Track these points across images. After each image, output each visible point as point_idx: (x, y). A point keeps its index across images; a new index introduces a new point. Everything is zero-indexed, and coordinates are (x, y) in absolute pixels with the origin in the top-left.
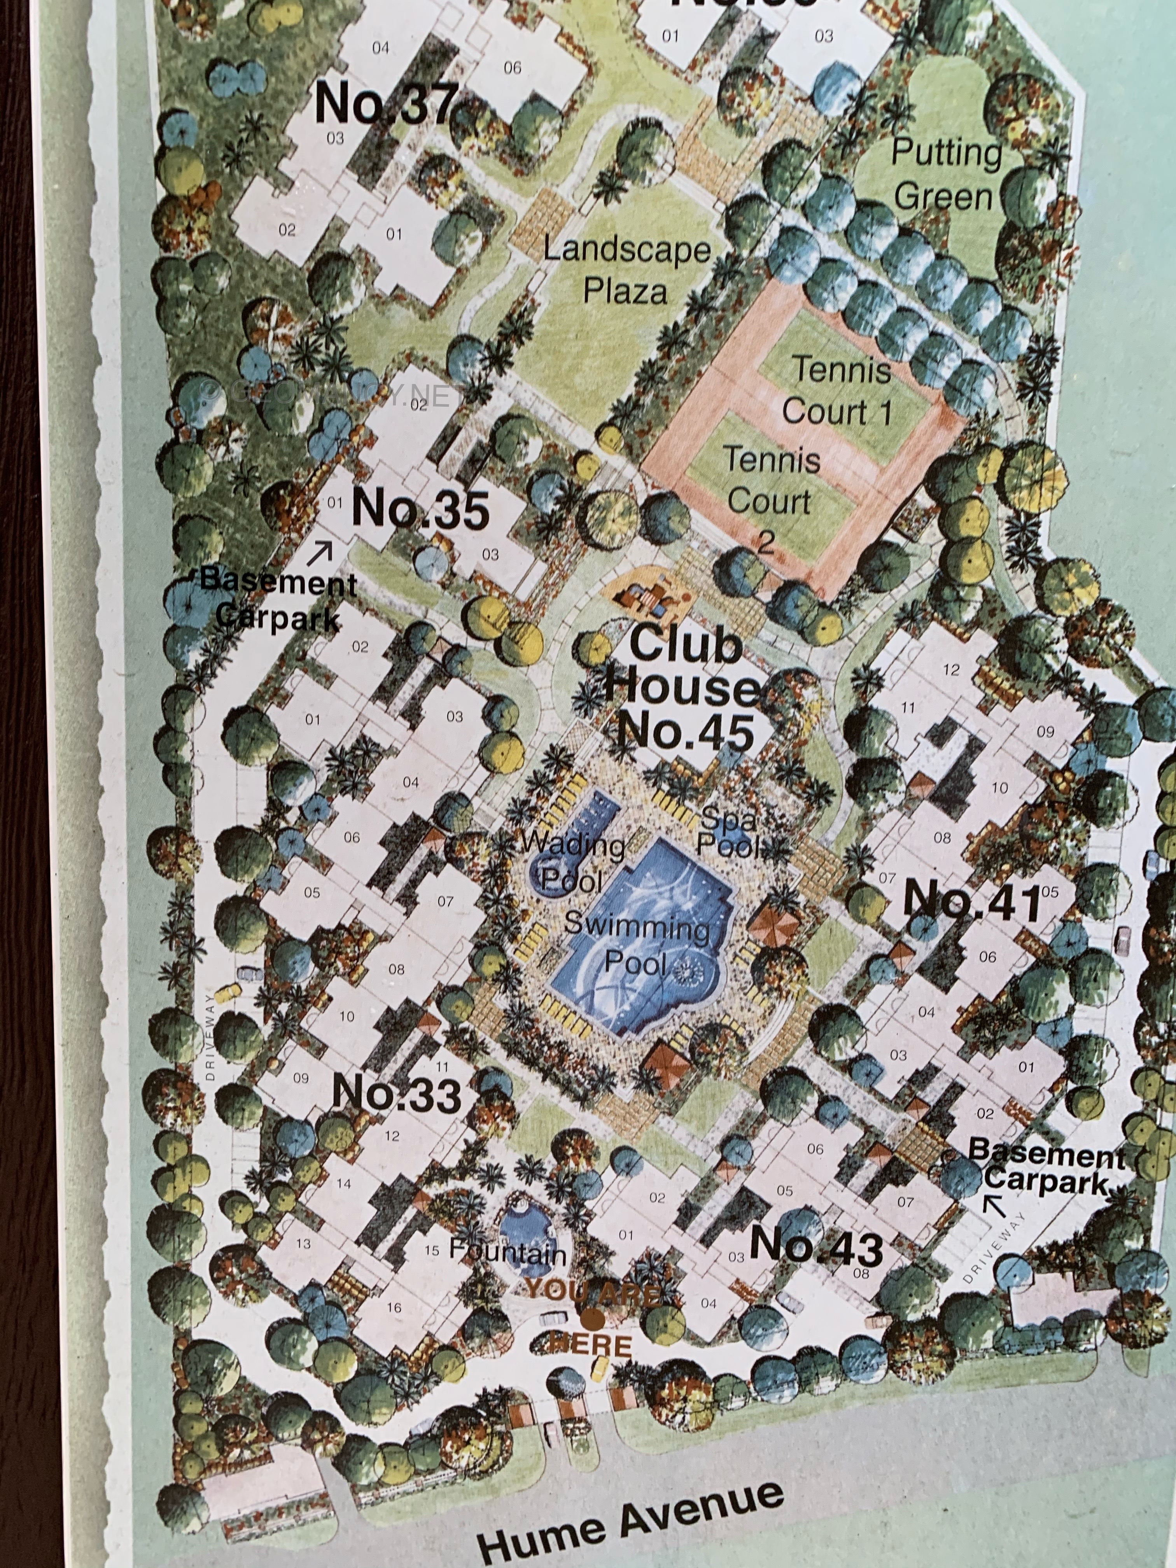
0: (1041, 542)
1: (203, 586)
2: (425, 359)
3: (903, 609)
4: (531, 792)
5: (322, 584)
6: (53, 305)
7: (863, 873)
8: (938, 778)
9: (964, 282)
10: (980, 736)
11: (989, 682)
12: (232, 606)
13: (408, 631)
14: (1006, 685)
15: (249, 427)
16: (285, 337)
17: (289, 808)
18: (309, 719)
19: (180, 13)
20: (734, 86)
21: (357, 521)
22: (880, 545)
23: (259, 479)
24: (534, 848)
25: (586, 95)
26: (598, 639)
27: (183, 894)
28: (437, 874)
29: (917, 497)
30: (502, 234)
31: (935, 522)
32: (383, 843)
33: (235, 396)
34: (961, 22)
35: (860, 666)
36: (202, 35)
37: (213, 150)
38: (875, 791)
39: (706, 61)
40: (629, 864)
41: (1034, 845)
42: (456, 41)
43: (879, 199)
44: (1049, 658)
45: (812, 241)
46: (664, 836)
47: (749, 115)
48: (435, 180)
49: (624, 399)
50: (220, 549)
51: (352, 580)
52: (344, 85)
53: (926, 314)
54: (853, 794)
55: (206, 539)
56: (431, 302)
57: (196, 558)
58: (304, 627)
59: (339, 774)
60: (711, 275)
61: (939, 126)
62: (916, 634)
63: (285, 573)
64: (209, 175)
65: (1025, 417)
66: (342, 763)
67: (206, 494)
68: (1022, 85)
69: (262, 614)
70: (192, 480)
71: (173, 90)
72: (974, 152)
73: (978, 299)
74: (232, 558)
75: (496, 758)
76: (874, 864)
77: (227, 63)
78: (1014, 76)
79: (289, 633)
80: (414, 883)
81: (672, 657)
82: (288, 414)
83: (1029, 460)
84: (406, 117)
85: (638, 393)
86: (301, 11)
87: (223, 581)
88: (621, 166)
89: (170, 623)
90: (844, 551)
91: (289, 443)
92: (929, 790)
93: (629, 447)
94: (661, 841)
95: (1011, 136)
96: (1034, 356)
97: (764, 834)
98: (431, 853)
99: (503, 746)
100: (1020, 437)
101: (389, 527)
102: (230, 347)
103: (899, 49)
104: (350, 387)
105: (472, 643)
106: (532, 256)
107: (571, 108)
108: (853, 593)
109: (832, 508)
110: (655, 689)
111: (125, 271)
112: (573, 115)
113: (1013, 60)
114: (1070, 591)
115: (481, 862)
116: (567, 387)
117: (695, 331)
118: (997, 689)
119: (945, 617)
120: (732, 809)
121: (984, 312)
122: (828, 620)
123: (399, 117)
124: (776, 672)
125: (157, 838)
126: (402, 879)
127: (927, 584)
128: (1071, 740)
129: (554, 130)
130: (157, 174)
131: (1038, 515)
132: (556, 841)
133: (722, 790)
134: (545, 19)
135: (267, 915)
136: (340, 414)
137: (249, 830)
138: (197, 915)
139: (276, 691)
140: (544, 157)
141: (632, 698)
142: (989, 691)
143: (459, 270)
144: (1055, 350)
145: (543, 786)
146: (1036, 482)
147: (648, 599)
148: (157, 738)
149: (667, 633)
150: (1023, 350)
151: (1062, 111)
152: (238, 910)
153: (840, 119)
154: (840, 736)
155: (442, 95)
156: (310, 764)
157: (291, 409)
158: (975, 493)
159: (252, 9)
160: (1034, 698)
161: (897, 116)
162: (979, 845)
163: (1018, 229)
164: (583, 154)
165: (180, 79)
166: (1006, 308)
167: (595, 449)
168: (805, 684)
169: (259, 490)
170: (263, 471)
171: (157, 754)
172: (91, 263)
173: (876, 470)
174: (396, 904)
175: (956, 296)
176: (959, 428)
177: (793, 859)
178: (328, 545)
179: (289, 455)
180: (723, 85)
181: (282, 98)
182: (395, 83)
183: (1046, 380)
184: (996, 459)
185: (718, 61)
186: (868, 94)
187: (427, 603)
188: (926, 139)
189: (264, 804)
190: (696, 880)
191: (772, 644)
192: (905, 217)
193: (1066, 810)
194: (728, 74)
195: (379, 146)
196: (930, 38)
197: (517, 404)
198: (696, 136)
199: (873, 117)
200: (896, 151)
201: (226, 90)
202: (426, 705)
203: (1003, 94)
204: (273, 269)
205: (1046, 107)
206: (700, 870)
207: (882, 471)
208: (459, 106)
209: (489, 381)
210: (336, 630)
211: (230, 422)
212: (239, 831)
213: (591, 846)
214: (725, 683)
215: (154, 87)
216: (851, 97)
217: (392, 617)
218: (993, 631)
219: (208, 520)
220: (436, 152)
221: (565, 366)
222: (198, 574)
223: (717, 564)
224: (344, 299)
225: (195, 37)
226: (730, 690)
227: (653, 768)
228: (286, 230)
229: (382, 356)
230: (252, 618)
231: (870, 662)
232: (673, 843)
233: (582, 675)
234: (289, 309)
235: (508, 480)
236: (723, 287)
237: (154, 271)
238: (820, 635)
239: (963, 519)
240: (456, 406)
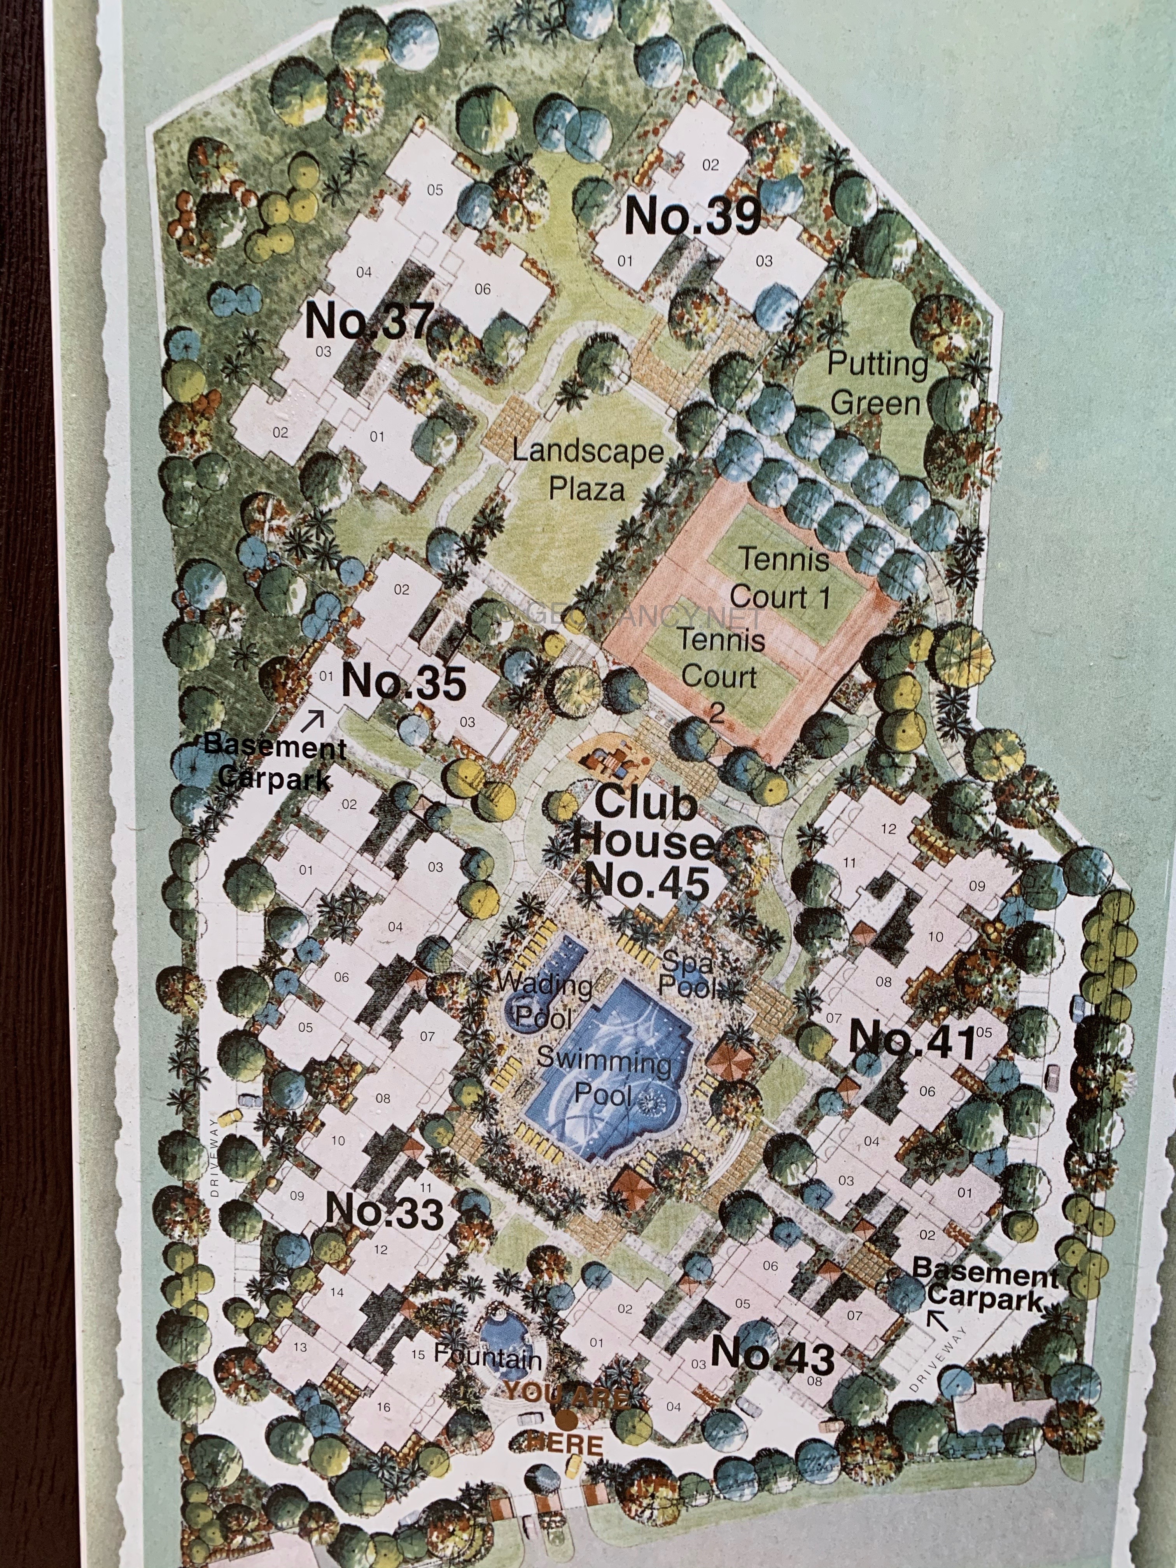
0: (971, 714)
1: (207, 750)
2: (407, 549)
3: (842, 774)
4: (505, 936)
5: (315, 749)
6: (71, 499)
7: (811, 1013)
8: (878, 927)
9: (896, 479)
10: (917, 889)
11: (924, 841)
12: (233, 768)
13: (393, 790)
14: (940, 843)
15: (248, 608)
16: (279, 528)
17: (284, 951)
18: (303, 870)
19: (185, 242)
20: (683, 305)
21: (346, 692)
22: (821, 716)
23: (257, 654)
24: (509, 988)
25: (549, 313)
26: (566, 797)
27: (189, 1027)
28: (419, 1011)
29: (854, 673)
30: (475, 437)
31: (871, 696)
32: (369, 982)
33: (235, 581)
34: (888, 249)
35: (804, 824)
36: (203, 262)
37: (214, 362)
38: (821, 938)
39: (658, 283)
40: (597, 1003)
41: (968, 989)
42: (432, 266)
43: (817, 406)
44: (979, 819)
45: (756, 444)
46: (628, 978)
47: (698, 330)
48: (414, 388)
49: (587, 586)
50: (222, 717)
51: (342, 745)
52: (331, 305)
53: (861, 508)
54: (800, 941)
55: (209, 708)
56: (411, 498)
57: (199, 724)
58: (298, 787)
59: (329, 919)
60: (664, 474)
61: (870, 341)
62: (855, 796)
63: (281, 739)
64: (210, 384)
65: (954, 601)
66: (333, 909)
67: (208, 668)
68: (945, 304)
69: (260, 775)
70: (196, 655)
71: (178, 310)
72: (902, 364)
73: (909, 495)
74: (232, 725)
75: (474, 905)
76: (822, 1005)
77: (227, 286)
78: (937, 297)
79: (284, 793)
80: (398, 1019)
81: (633, 815)
82: (282, 597)
83: (957, 640)
84: (387, 332)
85: (599, 580)
86: (292, 241)
87: (225, 745)
88: (581, 376)
89: (177, 783)
90: (788, 722)
91: (284, 623)
92: (870, 938)
93: (592, 628)
95: (936, 350)
96: (961, 546)
97: (720, 976)
98: (414, 992)
99: (480, 894)
100: (949, 619)
101: (375, 698)
102: (230, 537)
103: (832, 273)
104: (339, 574)
105: (451, 801)
106: (502, 457)
107: (536, 324)
108: (796, 759)
109: (776, 683)
110: (618, 843)
111: (135, 470)
112: (538, 331)
113: (936, 283)
114: (997, 758)
115: (460, 1000)
116: (535, 575)
117: (650, 524)
118: (931, 847)
119: (881, 781)
120: (691, 953)
121: (914, 507)
122: (774, 783)
123: (381, 333)
124: (728, 828)
125: (165, 976)
126: (388, 1015)
127: (865, 751)
128: (1001, 894)
129: (521, 344)
130: (164, 384)
131: (967, 690)
132: (529, 981)
133: (681, 936)
134: (512, 246)
135: (265, 1047)
136: (331, 597)
137: (248, 970)
138: (201, 1047)
139: (273, 843)
140: (512, 368)
141: (597, 851)
142: (924, 849)
143: (436, 470)
144: (980, 541)
145: (517, 930)
146: (965, 660)
147: (611, 762)
148: (165, 887)
149: (628, 793)
150: (951, 540)
151: (982, 327)
152: (238, 1042)
153: (780, 334)
154: (788, 888)
155: (417, 314)
156: (303, 910)
157: (285, 593)
158: (908, 670)
159: (249, 238)
160: (965, 855)
161: (832, 332)
162: (917, 989)
163: (944, 432)
164: (547, 366)
165: (184, 301)
166: (935, 502)
167: (561, 629)
168: (755, 840)
169: (257, 664)
170: (261, 648)
171: (165, 901)
172: (105, 463)
173: (816, 649)
174: (382, 1038)
175: (888, 492)
176: (894, 610)
177: (747, 1000)
178: (320, 714)
179: (284, 634)
180: (674, 304)
181: (275, 317)
182: (377, 302)
183: (972, 568)
184: (927, 639)
185: (668, 283)
186: (805, 312)
187: (411, 767)
188: (859, 352)
189: (262, 947)
190: (658, 1018)
191: (724, 804)
192: (841, 422)
193: (997, 958)
194: (678, 294)
195: (363, 358)
196: (861, 263)
197: (491, 589)
198: (649, 349)
199: (810, 332)
200: (831, 363)
201: (226, 310)
202: (408, 856)
203: (927, 313)
204: (268, 467)
205: (967, 324)
207: (822, 649)
208: (435, 323)
209: (465, 569)
210: (328, 789)
211: (230, 603)
212: (239, 971)
213: (561, 986)
214: (682, 838)
215: (161, 307)
216: (789, 315)
217: (378, 777)
218: (926, 794)
219: (211, 691)
220: (414, 363)
221: (534, 556)
222: (202, 740)
223: (673, 731)
224: (332, 494)
225: (197, 263)
226: (687, 844)
227: (617, 915)
228: (280, 433)
229: (367, 545)
230: (251, 779)
231: (814, 821)
232: (637, 984)
233: (552, 830)
234: (283, 503)
235: (483, 656)
236: (675, 485)
237: (161, 469)
238: (769, 797)
239: (897, 693)
240: (436, 591)
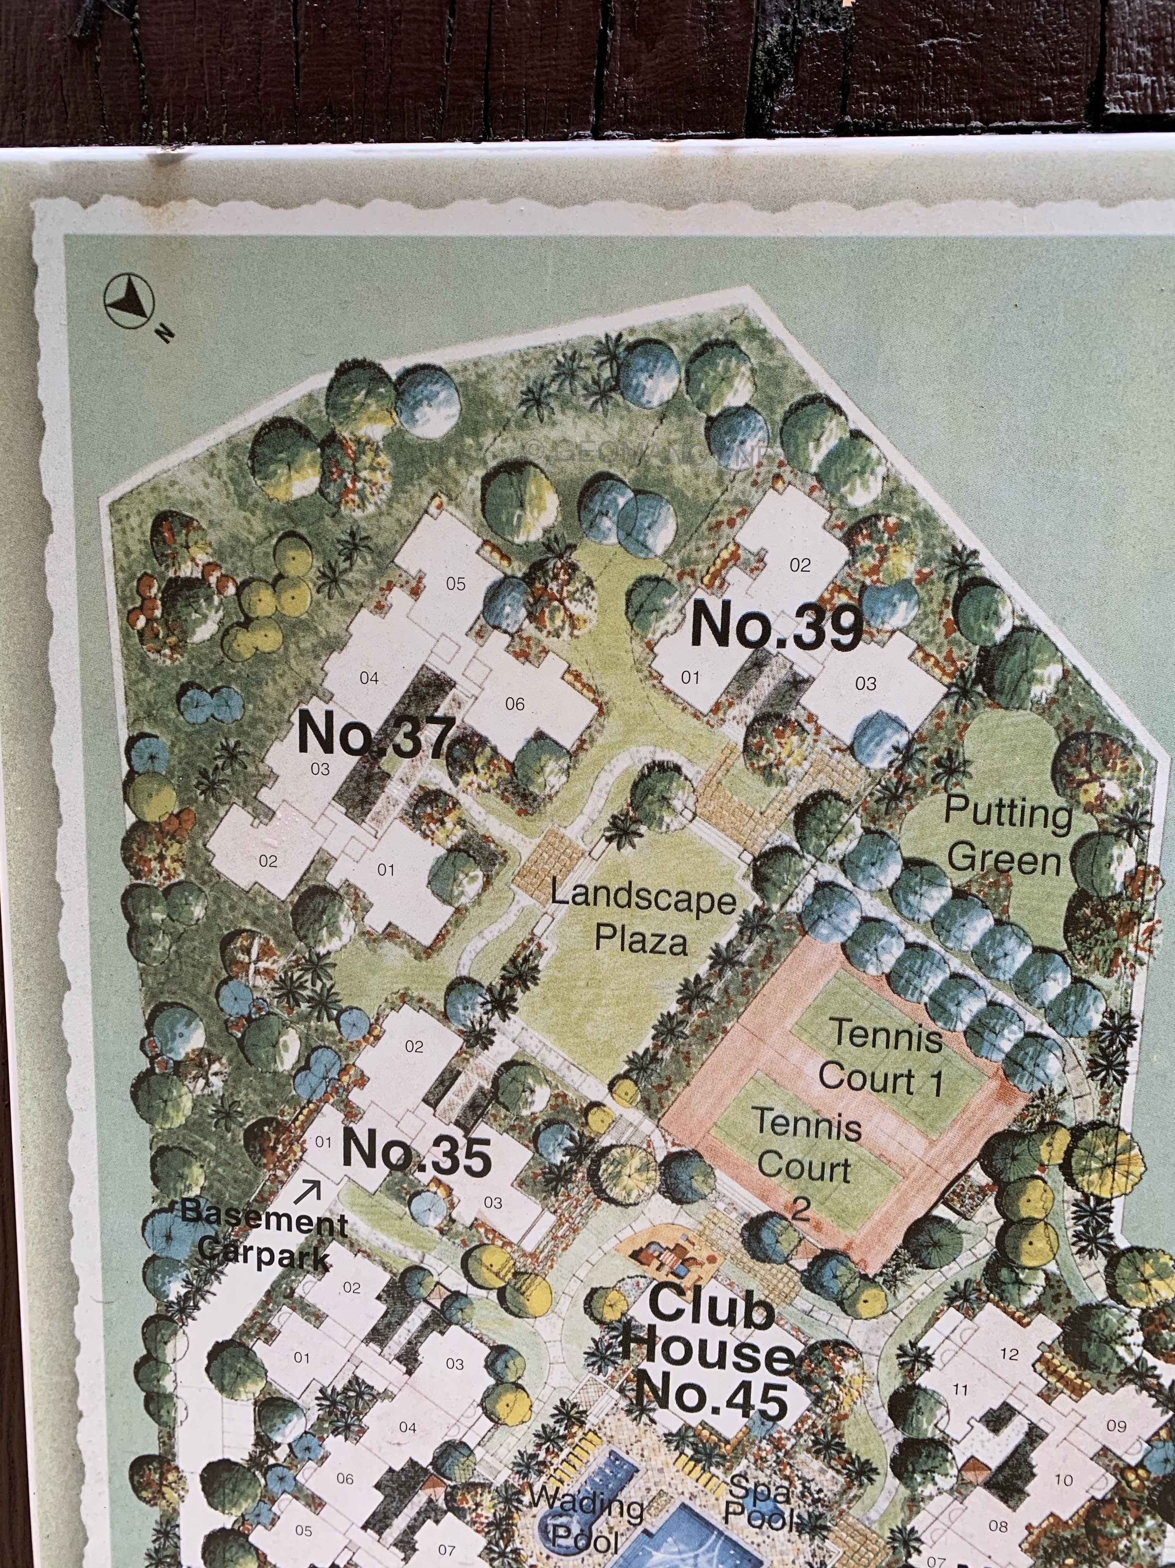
0: (1114, 1228)
1: (184, 1218)
2: (421, 1000)
3: (954, 1288)
4: (539, 1446)
5: (310, 1223)
6: (19, 929)
7: (909, 1555)
8: (994, 1465)
9: (1029, 950)
10: (1042, 1425)
11: (1052, 1370)
12: (215, 1240)
13: (404, 1274)
14: (1071, 1374)
15: (230, 1061)
16: (267, 971)
17: (278, 1445)
18: (298, 1358)
19: (148, 634)
20: (762, 733)
21: (347, 1161)
22: (928, 1219)
23: (242, 1114)
24: (543, 1503)
25: (596, 735)
26: (613, 1295)
27: (168, 1522)
28: (437, 1522)
29: (971, 1173)
30: (505, 875)
31: (991, 1200)
32: (378, 1486)
33: (215, 1029)
34: (1026, 674)
35: (906, 1343)
36: (171, 658)
37: (186, 776)
38: (923, 1472)
39: (731, 705)
40: (649, 1528)
41: (1101, 1541)
42: (452, 673)
43: (930, 858)
44: (1121, 1350)
45: (852, 899)
46: (688, 1502)
47: (780, 763)
48: (431, 816)
49: (640, 1052)
50: (202, 1182)
51: (343, 1220)
52: (329, 715)
53: (983, 982)
54: (898, 1475)
55: (186, 1171)
56: (427, 942)
57: (175, 1189)
58: (291, 1265)
59: (330, 1414)
60: (737, 928)
61: (1001, 785)
62: (970, 1314)
63: (270, 1210)
64: (182, 802)
65: (1096, 1097)
66: (334, 1403)
67: (185, 1126)
68: (1096, 745)
69: (247, 1249)
70: (170, 1111)
71: (141, 714)
72: (1039, 814)
73: (1044, 970)
74: (214, 1191)
75: (501, 1409)
76: (922, 1548)
77: (199, 687)
78: (1087, 735)
79: (275, 1270)
80: (412, 1529)
81: (696, 1319)
82: (271, 1049)
83: (1099, 1142)
84: (398, 750)
85: (655, 1046)
86: (279, 637)
87: (205, 1214)
88: (635, 810)
89: (150, 1253)
90: (888, 1223)
91: (273, 1080)
92: (983, 1476)
93: (646, 1103)
94: (684, 1506)
95: (1083, 799)
96: (1107, 1032)
97: (800, 1508)
98: (430, 1501)
99: (509, 1397)
100: (1090, 1117)
101: (382, 1169)
102: (208, 978)
103: (952, 701)
104: (339, 1027)
105: (472, 1291)
106: (537, 899)
107: (580, 748)
108: (898, 1267)
109: (875, 1178)
110: (677, 1350)
111: (93, 897)
112: (582, 755)
113: (1086, 718)
114: (1146, 1282)
115: (485, 1513)
116: (576, 1036)
117: (720, 984)
118: (1061, 1378)
119: (1002, 1299)
120: (763, 1479)
121: (1050, 984)
122: (869, 1293)
123: (390, 750)
124: (812, 1342)
125: (139, 1465)
126: (400, 1524)
127: (983, 1263)
128: (1146, 1437)
129: (561, 769)
130: (126, 800)
131: (1110, 1200)
132: (568, 1498)
133: (752, 1459)
134: (551, 654)
135: (257, 1549)
136: (329, 1052)
137: (236, 1464)
138: (182, 1544)
139: (262, 1328)
140: (550, 797)
141: (651, 1357)
142: (1053, 1380)
143: (458, 910)
144: (1132, 1028)
145: (552, 1441)
146: (1108, 1165)
147: (668, 1258)
148: (138, 1367)
149: (690, 1295)
150: (1096, 1025)
151: (1143, 774)
152: (225, 1542)
153: (883, 771)
154: (884, 1413)
155: (435, 730)
156: (300, 1402)
157: (274, 1046)
158: (1037, 1173)
159: (226, 632)
160: (1103, 1390)
161: (951, 772)
162: (1038, 1537)
163: (1091, 898)
164: (593, 796)
165: (149, 703)
166: (1076, 980)
167: (608, 1101)
168: (845, 1357)
169: (241, 1125)
170: (246, 1107)
171: (138, 1382)
172: (58, 887)
173: (924, 1143)
174: (394, 1549)
175: (1017, 965)
176: (1021, 1103)
177: (831, 1535)
178: (316, 1184)
179: (273, 1092)
180: (750, 730)
181: (260, 726)
182: (386, 714)
183: (1121, 1059)
184: (1062, 1139)
185: (744, 706)
186: (917, 746)
187: (425, 1251)
188: (986, 797)
189: (252, 1439)
190: (722, 1549)
191: (808, 1314)
192: (960, 879)
193: (1138, 1508)
194: (756, 720)
195: (369, 778)
196: (990, 691)
197: (522, 1051)
198: (719, 783)
199: (923, 771)
200: (949, 809)
201: (200, 716)
202: (423, 1350)
203: (1074, 754)
204: (253, 901)
205: (1124, 769)
206: (727, 1538)
207: (932, 1143)
208: (456, 741)
209: (492, 1025)
210: (326, 1269)
211: (209, 1055)
212: (225, 1465)
213: (606, 1506)
214: (756, 1349)
215: (121, 710)
216: (896, 749)
217: (386, 1260)
218: (1057, 1317)
219: (188, 1152)
220: (432, 787)
221: (575, 1014)
222: (178, 1206)
223: (745, 1227)
224: (331, 935)
225: (164, 660)
226: (761, 1357)
227: (674, 1431)
228: (268, 862)
229: (374, 995)
230: (236, 1253)
231: (918, 1340)
232: (697, 1510)
233: (596, 1331)
234: (272, 942)
235: (513, 1128)
236: (750, 942)
237: (125, 897)
238: (861, 1307)
239: (1024, 1198)
240: (455, 1049)
